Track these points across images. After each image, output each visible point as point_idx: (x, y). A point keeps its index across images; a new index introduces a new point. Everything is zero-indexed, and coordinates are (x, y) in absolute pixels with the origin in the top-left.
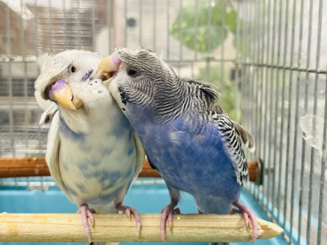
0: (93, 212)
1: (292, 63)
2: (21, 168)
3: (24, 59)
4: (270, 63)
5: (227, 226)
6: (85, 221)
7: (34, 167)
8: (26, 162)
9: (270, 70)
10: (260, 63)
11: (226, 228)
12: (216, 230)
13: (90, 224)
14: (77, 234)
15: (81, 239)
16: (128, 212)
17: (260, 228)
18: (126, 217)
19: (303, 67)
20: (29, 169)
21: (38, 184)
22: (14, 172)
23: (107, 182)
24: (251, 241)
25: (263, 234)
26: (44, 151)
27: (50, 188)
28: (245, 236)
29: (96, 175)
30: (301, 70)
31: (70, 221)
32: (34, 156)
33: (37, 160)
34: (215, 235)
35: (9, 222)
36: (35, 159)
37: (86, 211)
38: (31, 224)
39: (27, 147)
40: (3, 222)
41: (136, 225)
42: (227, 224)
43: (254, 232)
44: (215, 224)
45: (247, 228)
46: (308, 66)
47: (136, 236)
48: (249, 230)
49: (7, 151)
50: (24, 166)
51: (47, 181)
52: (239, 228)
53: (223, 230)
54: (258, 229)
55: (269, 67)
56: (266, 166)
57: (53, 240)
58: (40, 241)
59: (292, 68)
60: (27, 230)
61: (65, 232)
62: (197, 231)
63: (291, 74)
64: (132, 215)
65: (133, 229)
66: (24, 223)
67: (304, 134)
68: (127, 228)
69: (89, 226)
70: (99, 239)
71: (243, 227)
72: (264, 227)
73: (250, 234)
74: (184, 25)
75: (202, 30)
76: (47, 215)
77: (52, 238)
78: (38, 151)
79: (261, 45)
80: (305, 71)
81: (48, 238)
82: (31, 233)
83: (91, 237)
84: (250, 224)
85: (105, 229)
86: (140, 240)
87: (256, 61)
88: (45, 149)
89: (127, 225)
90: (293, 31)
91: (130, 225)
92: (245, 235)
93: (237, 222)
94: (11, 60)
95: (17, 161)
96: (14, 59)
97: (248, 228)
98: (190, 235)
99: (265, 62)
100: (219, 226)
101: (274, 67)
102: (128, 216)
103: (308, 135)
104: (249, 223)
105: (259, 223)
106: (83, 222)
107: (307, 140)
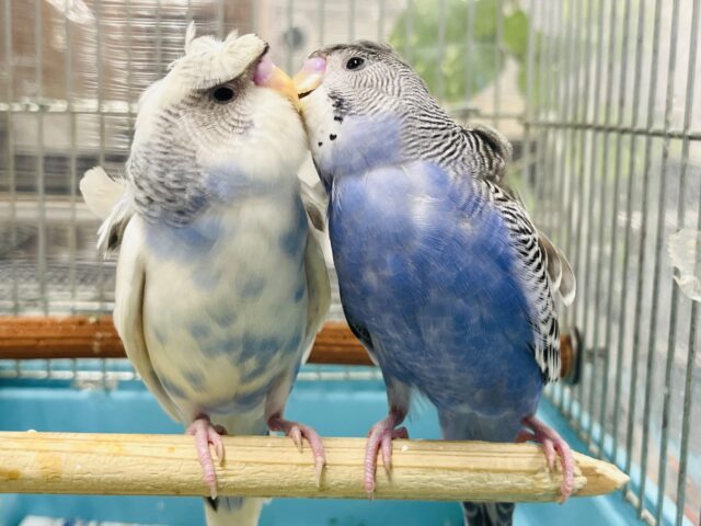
0: (222, 432)
1: (650, 121)
2: (62, 338)
3: (69, 106)
4: (601, 121)
5: (510, 467)
6: (204, 450)
7: (92, 338)
8: (74, 327)
9: (601, 135)
10: (580, 120)
11: (507, 472)
12: (484, 476)
13: (215, 457)
14: (187, 477)
15: (195, 489)
16: (296, 432)
17: (578, 472)
18: (293, 444)
19: (676, 128)
20: (80, 342)
21: (97, 375)
22: (48, 346)
23: (251, 364)
24: (560, 500)
25: (585, 485)
26: (110, 306)
27: (122, 385)
28: (546, 489)
29: (228, 347)
30: (671, 136)
31: (172, 449)
32: (90, 316)
33: (98, 323)
34: (483, 485)
35: (41, 451)
36: (92, 320)
37: (206, 429)
38: (88, 455)
39: (73, 296)
40: (28, 450)
41: (313, 461)
42: (509, 463)
43: (564, 481)
44: (483, 462)
45: (551, 472)
46: (687, 127)
47: (313, 486)
48: (556, 477)
49: (32, 303)
50: (69, 335)
51: (116, 369)
52: (535, 472)
53: (500, 476)
54: (575, 475)
55: (598, 129)
56: (589, 343)
57: (135, 490)
58: (107, 492)
59: (651, 131)
60: (79, 467)
61: (161, 473)
62: (444, 476)
63: (649, 144)
64: (305, 441)
65: (307, 469)
66: (74, 452)
67: (676, 272)
68: (294, 467)
69: (213, 461)
70: (235, 490)
71: (543, 470)
72: (587, 472)
73: (557, 485)
74: (413, 39)
75: (452, 52)
76: (123, 437)
77: (132, 487)
78: (96, 306)
79: (582, 83)
80: (680, 136)
81: (125, 486)
82: (89, 475)
83: (217, 484)
84: (559, 463)
85: (248, 468)
86: (321, 495)
87: (570, 118)
88: (113, 301)
89: (295, 461)
90: (655, 52)
91: (300, 461)
92: (546, 487)
93: (530, 459)
94: (43, 108)
95: (54, 324)
96: (48, 107)
97: (554, 471)
98: (428, 485)
99: (590, 119)
100: (492, 467)
101: (611, 130)
102: (296, 443)
103: (685, 274)
104: (555, 462)
105: (577, 462)
106: (199, 451)
107: (684, 286)
